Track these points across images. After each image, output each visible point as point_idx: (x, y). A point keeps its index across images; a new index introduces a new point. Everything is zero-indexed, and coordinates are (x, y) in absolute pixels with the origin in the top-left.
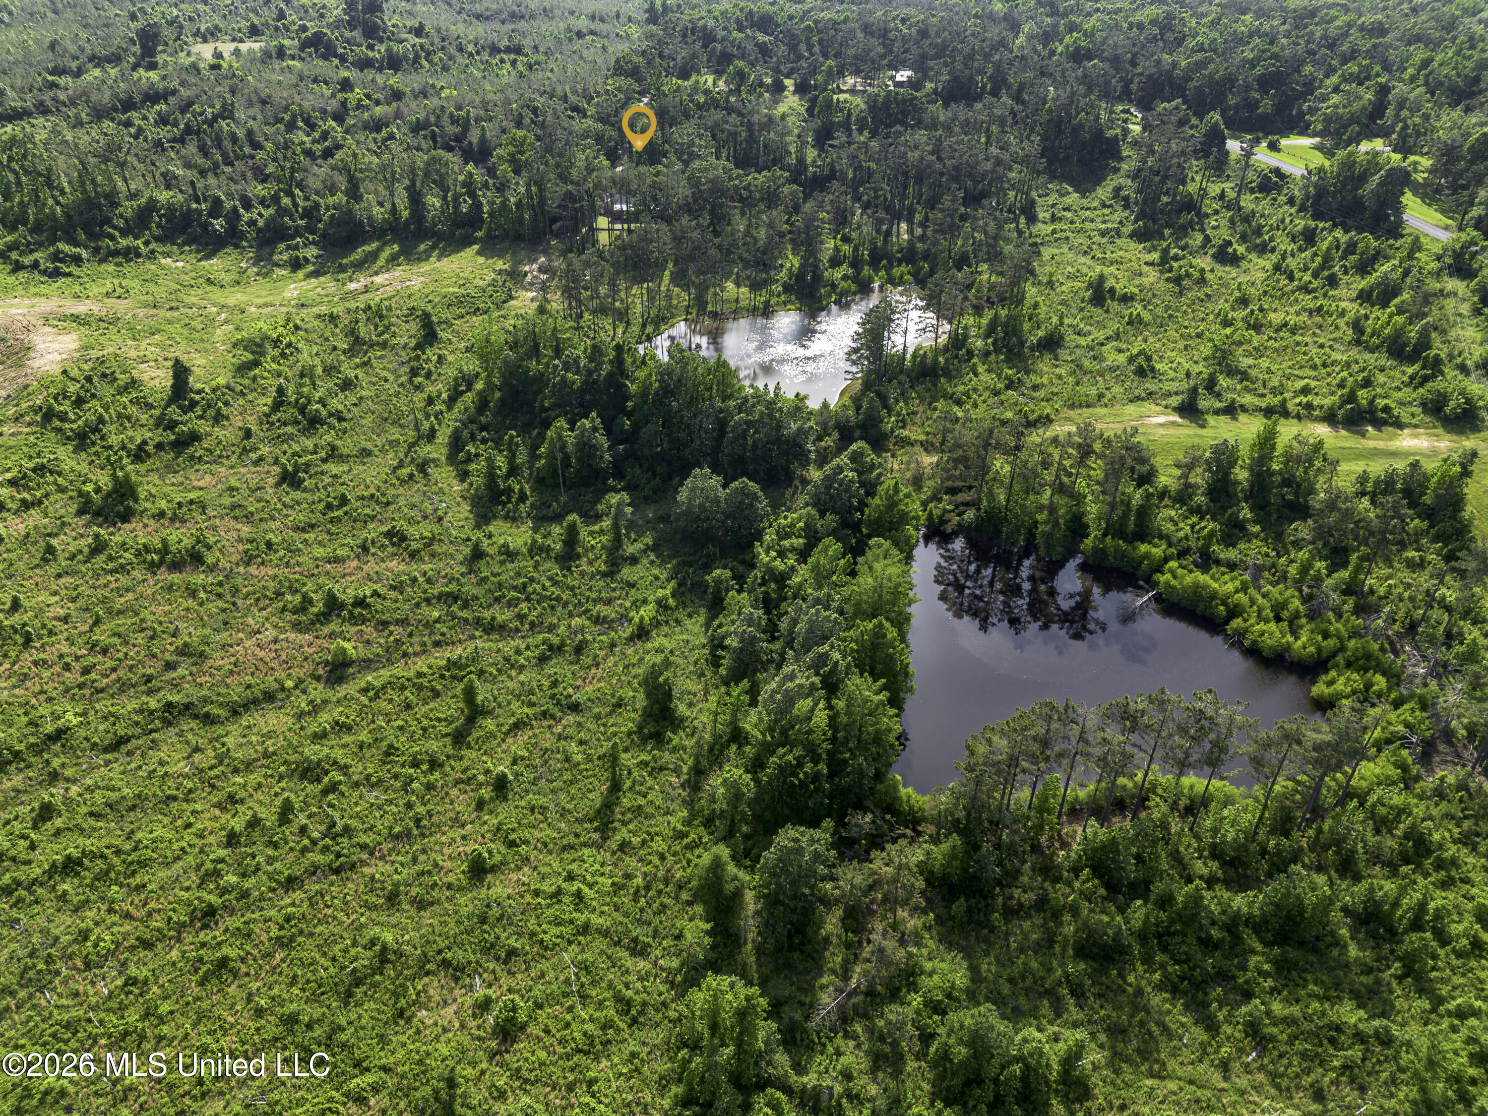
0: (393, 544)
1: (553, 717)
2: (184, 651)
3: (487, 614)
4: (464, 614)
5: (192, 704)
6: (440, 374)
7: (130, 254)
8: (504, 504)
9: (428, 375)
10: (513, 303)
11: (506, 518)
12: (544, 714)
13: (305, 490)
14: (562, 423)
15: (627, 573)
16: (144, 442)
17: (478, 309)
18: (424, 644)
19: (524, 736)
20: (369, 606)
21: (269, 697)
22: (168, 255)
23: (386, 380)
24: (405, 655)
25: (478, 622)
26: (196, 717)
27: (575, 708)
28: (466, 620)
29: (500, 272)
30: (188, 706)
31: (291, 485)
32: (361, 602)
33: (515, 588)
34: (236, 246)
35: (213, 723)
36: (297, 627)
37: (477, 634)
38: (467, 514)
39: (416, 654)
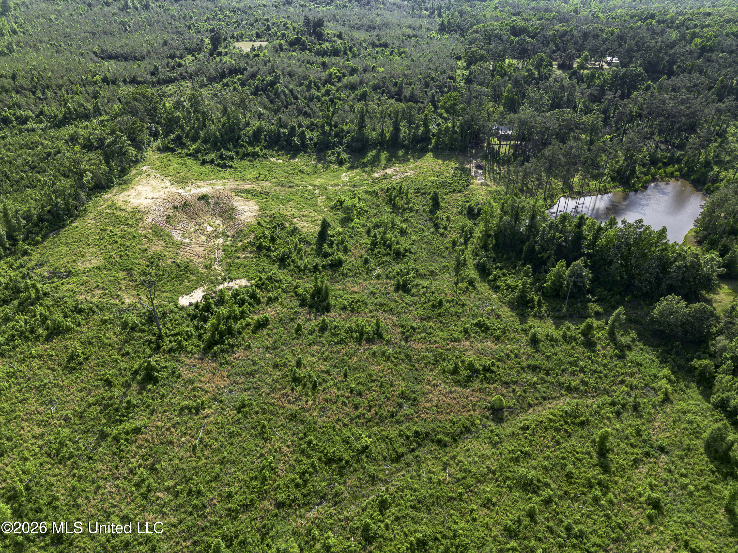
0: (483, 331)
1: (653, 456)
2: (403, 395)
3: (562, 380)
4: (549, 379)
5: (428, 433)
6: (451, 227)
7: (255, 155)
8: (532, 308)
9: (445, 228)
10: (471, 186)
11: (535, 316)
12: (647, 454)
13: (413, 295)
14: (562, 263)
15: (630, 355)
16: (317, 265)
17: (455, 190)
18: (537, 398)
19: (644, 469)
20: (492, 372)
21: (468, 430)
22: (273, 156)
23: (423, 230)
24: (530, 405)
25: (560, 385)
26: (433, 441)
27: (662, 449)
28: (553, 383)
29: (456, 169)
30: (427, 434)
31: (405, 292)
32: (487, 369)
33: (570, 363)
34: (306, 152)
35: (445, 446)
36: (457, 382)
37: (564, 393)
38: (510, 314)
39: (536, 405)
